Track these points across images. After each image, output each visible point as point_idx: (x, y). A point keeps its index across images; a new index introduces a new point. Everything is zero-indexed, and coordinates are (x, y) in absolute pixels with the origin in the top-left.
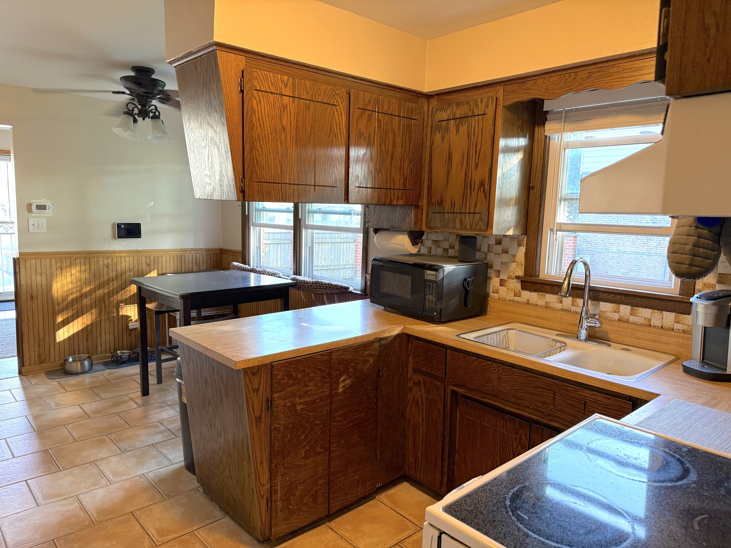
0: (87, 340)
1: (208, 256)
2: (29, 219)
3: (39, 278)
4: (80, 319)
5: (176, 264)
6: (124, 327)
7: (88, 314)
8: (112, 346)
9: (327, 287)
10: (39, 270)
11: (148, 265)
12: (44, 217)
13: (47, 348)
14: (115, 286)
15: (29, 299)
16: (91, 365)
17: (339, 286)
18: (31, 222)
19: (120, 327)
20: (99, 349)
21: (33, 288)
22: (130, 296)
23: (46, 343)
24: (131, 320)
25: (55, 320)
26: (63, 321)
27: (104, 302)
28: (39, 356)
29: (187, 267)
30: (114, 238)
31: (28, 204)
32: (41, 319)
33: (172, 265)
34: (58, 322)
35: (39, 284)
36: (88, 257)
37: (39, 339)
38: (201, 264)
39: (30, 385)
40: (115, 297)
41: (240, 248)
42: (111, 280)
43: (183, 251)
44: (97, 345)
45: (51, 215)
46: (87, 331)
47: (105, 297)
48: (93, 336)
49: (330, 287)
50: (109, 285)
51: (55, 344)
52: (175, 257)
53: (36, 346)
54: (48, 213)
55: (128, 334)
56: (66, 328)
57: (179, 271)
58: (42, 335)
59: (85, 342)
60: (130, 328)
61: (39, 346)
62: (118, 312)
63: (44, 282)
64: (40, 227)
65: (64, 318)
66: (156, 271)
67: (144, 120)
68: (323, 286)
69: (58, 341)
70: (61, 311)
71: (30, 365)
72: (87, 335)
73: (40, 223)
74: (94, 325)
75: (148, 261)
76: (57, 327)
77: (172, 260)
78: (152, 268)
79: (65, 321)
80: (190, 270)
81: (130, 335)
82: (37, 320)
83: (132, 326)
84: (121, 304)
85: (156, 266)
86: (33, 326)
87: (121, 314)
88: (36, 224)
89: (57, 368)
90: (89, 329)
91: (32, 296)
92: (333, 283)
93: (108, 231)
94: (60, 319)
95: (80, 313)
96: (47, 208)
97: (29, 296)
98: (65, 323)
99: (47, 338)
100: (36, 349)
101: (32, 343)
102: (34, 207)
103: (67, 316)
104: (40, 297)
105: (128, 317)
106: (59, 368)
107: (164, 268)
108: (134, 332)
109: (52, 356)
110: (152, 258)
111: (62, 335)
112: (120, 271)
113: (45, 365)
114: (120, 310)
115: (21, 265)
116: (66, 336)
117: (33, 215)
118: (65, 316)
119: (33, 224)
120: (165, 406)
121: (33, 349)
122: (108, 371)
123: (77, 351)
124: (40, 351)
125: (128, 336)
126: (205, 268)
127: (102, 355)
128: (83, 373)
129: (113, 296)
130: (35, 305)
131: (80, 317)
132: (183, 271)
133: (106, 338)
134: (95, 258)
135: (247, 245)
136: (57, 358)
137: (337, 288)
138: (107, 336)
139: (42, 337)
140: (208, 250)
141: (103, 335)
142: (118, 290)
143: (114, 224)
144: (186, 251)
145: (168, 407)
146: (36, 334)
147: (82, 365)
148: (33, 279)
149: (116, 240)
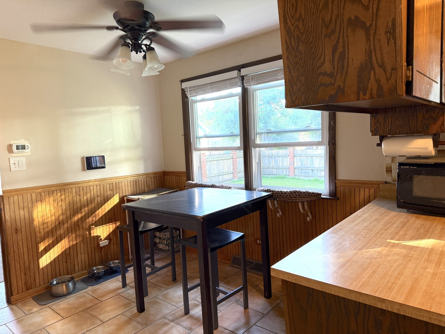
0: (66, 262)
1: (155, 178)
2: (10, 158)
3: (22, 212)
4: (59, 245)
5: (132, 187)
6: (95, 246)
7: (66, 239)
8: (87, 263)
9: (306, 195)
10: (21, 205)
11: (112, 191)
12: (23, 156)
13: (32, 274)
14: (87, 211)
15: (14, 232)
16: (74, 284)
17: (316, 193)
18: (12, 161)
19: (93, 246)
20: (77, 268)
21: (17, 221)
22: (99, 219)
23: (31, 271)
24: (101, 239)
25: (37, 248)
26: (45, 249)
27: (79, 226)
28: (26, 284)
29: (141, 189)
30: (84, 170)
31: (8, 145)
32: (25, 249)
33: (129, 188)
34: (40, 250)
35: (22, 217)
36: (63, 188)
37: (25, 268)
38: (151, 185)
39: (24, 315)
40: (88, 220)
41: (184, 170)
42: (83, 206)
43: (138, 176)
44: (74, 265)
45: (29, 154)
46: (66, 254)
47: (79, 221)
48: (71, 258)
49: (309, 195)
50: (82, 211)
51: (40, 270)
52: (132, 182)
53: (23, 274)
54: (27, 152)
55: (99, 251)
56: (48, 254)
57: (135, 193)
58: (27, 264)
59: (64, 264)
60: (101, 246)
61: (25, 274)
62: (90, 234)
63: (27, 215)
64: (21, 165)
65: (46, 245)
66: (118, 194)
67: (137, 53)
68: (303, 195)
69: (41, 267)
70: (43, 239)
71: (18, 294)
72: (66, 258)
73: (20, 162)
74: (72, 249)
75: (111, 188)
76: (40, 255)
77: (129, 184)
78: (115, 192)
79: (46, 248)
80: (143, 191)
81: (101, 252)
82: (22, 251)
83: (102, 244)
84: (92, 227)
85: (118, 190)
86: (19, 257)
87: (92, 235)
88: (17, 163)
89: (42, 292)
90: (67, 252)
91: (16, 230)
92: (310, 191)
93: (78, 164)
94: (42, 247)
95: (59, 239)
96: (26, 147)
97: (14, 230)
98: (47, 250)
99: (32, 266)
100: (23, 277)
101: (19, 272)
102: (14, 148)
103: (48, 244)
104: (23, 229)
105: (98, 237)
106: (45, 291)
107: (124, 192)
108: (103, 249)
109: (37, 281)
110: (114, 184)
111: (45, 261)
112: (90, 198)
113: (31, 291)
114: (92, 231)
115: (5, 202)
116: (49, 262)
117: (14, 155)
118: (47, 244)
119: (14, 164)
120: (168, 321)
121: (20, 278)
122: (90, 288)
123: (59, 273)
124: (26, 279)
125: (99, 252)
126: (153, 188)
127: (80, 273)
128: (69, 293)
129: (85, 220)
130: (20, 237)
131: (59, 242)
132: (138, 192)
133: (82, 258)
134: (69, 189)
135: (191, 166)
136: (42, 283)
137: (315, 195)
138: (83, 256)
139: (27, 266)
140: (155, 173)
141: (79, 256)
142: (89, 215)
143: (83, 158)
144: (140, 176)
145: (172, 324)
146: (22, 264)
147: (67, 286)
148: (16, 213)
149: (85, 172)
